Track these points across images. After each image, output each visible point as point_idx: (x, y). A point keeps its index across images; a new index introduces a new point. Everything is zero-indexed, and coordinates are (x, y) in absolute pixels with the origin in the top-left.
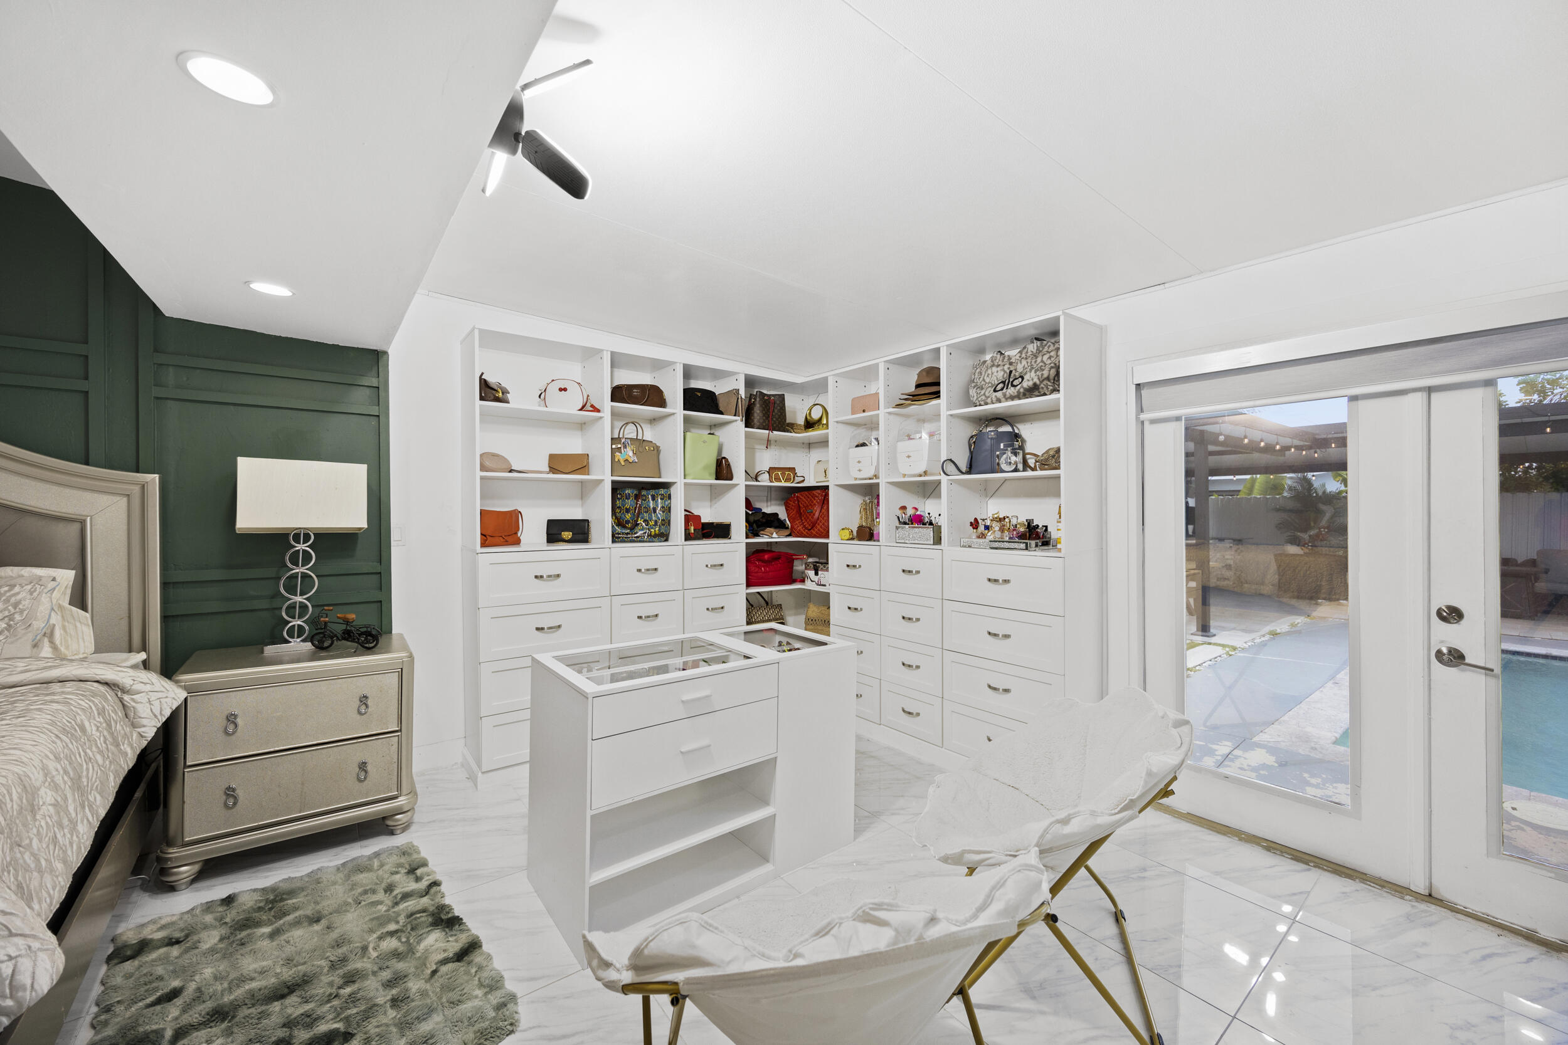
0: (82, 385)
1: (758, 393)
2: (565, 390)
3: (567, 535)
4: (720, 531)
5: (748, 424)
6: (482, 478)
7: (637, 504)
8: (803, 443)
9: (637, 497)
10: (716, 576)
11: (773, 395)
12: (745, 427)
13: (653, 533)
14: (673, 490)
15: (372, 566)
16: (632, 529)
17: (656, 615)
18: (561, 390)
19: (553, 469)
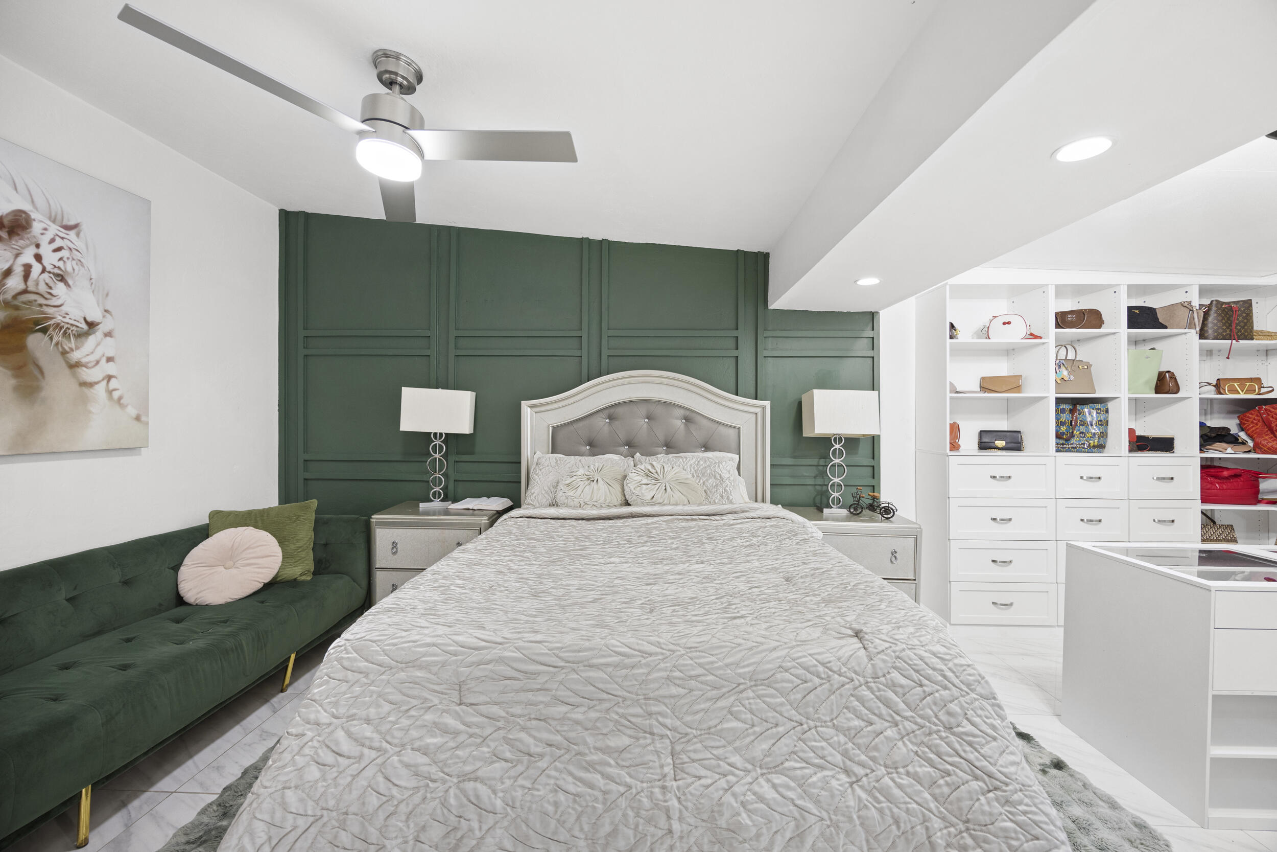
0: (735, 353)
1: (1214, 303)
2: (1009, 323)
3: (1000, 443)
4: (1165, 445)
5: (1202, 336)
6: (951, 398)
7: (1072, 418)
8: (1258, 351)
9: (1072, 411)
10: (1165, 489)
11: (1234, 302)
12: (1200, 339)
13: (1092, 445)
14: (1110, 405)
15: (869, 462)
16: (1067, 440)
17: (1100, 521)
18: (1004, 324)
19: (983, 389)
